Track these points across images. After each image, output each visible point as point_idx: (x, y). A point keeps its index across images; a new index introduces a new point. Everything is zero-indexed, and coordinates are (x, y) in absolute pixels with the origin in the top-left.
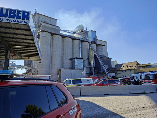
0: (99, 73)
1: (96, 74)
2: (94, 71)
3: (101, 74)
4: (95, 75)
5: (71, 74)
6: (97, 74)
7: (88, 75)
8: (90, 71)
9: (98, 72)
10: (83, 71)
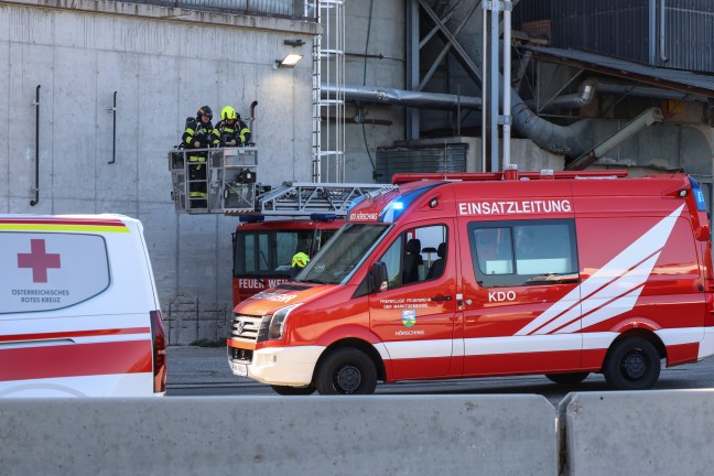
0: (599, 96)
1: (537, 124)
2: (516, 55)
3: (648, 118)
4: (517, 133)
5: (23, 116)
6: (560, 115)
7: (383, 136)
8: (426, 56)
9: (590, 73)
10: (292, 58)
